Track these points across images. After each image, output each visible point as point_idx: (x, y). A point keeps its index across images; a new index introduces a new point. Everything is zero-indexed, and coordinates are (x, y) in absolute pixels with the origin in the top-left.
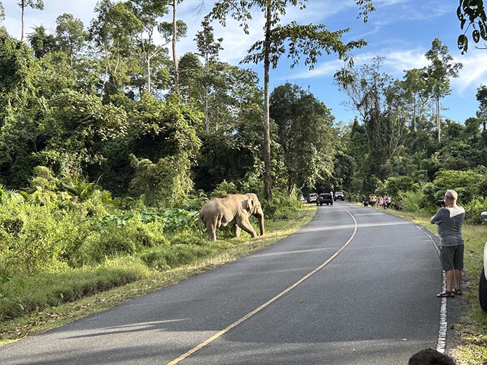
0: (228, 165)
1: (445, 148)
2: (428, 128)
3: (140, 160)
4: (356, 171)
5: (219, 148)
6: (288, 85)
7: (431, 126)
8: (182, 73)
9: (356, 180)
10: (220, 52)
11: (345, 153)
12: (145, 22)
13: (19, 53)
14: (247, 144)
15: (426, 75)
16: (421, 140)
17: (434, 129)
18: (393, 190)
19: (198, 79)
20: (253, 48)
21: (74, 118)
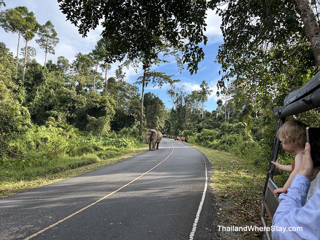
0: (125, 122)
1: (205, 121)
2: (199, 113)
3: (91, 117)
4: (172, 127)
5: (122, 115)
6: (150, 93)
7: (200, 112)
8: (109, 84)
9: (172, 130)
10: (124, 78)
11: (169, 120)
12: (95, 63)
13: (43, 71)
14: (133, 114)
15: (199, 93)
16: (196, 117)
17: (201, 113)
18: (186, 135)
19: (115, 88)
20: (139, 79)
21: (65, 99)
